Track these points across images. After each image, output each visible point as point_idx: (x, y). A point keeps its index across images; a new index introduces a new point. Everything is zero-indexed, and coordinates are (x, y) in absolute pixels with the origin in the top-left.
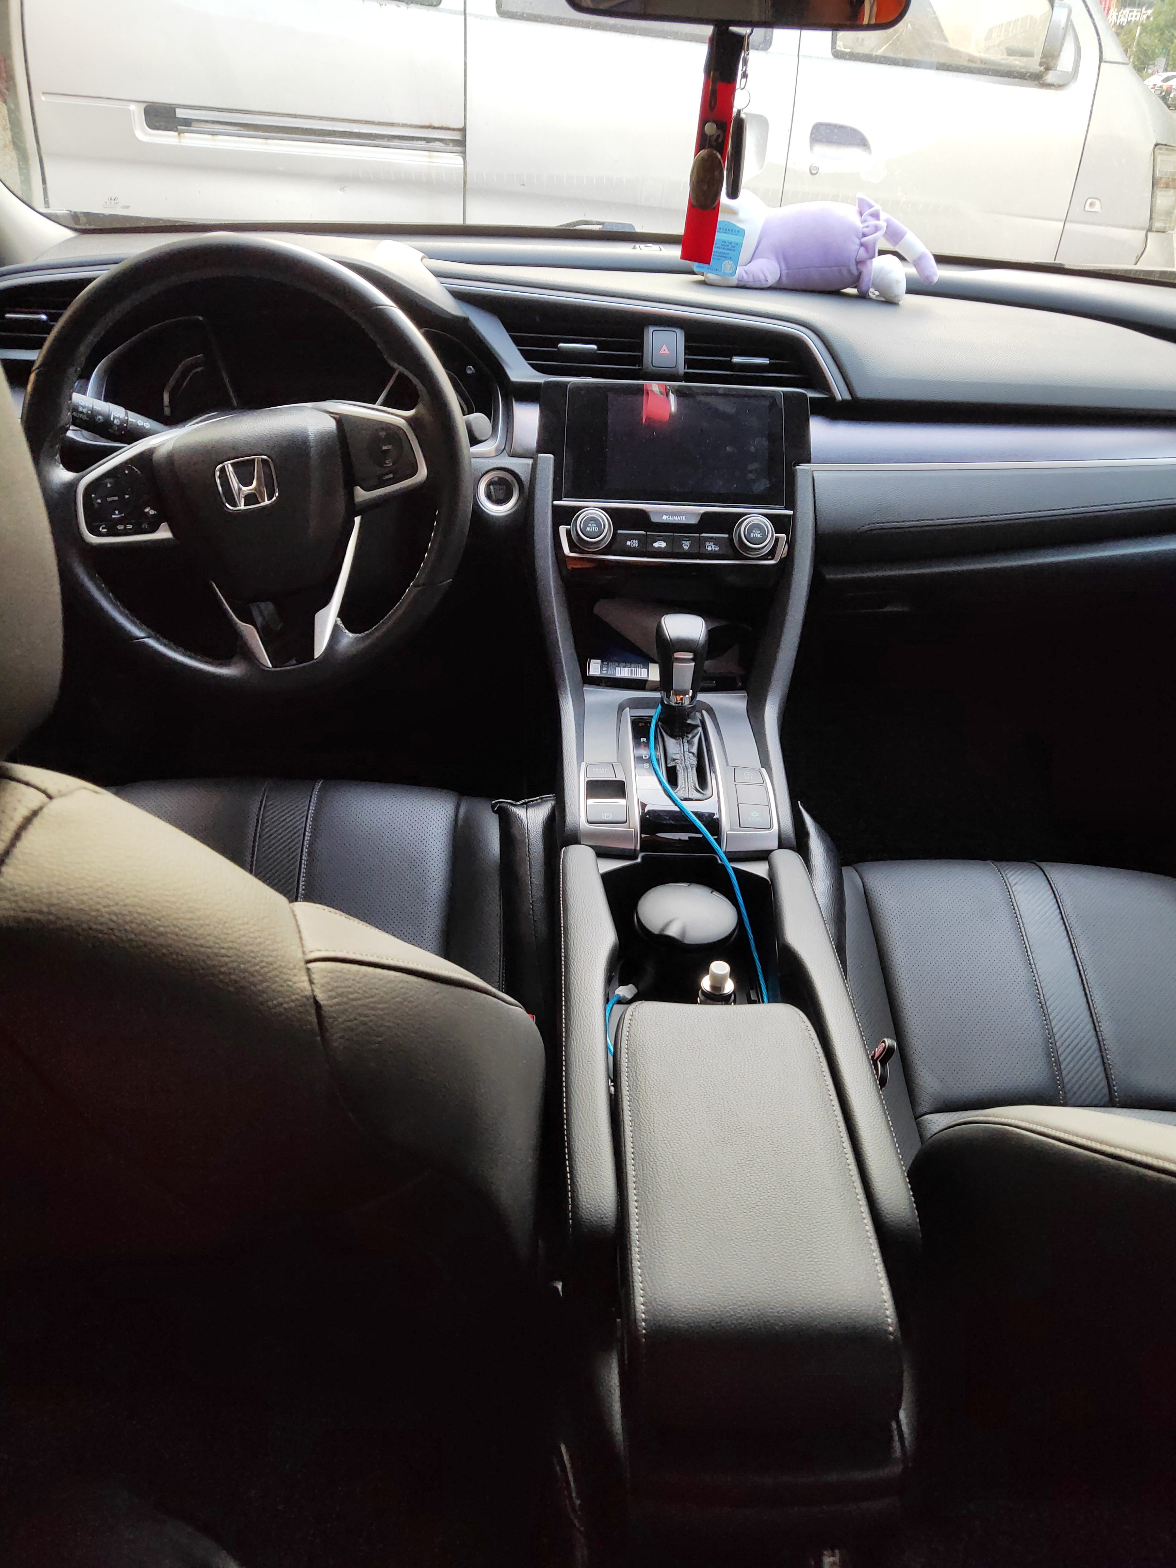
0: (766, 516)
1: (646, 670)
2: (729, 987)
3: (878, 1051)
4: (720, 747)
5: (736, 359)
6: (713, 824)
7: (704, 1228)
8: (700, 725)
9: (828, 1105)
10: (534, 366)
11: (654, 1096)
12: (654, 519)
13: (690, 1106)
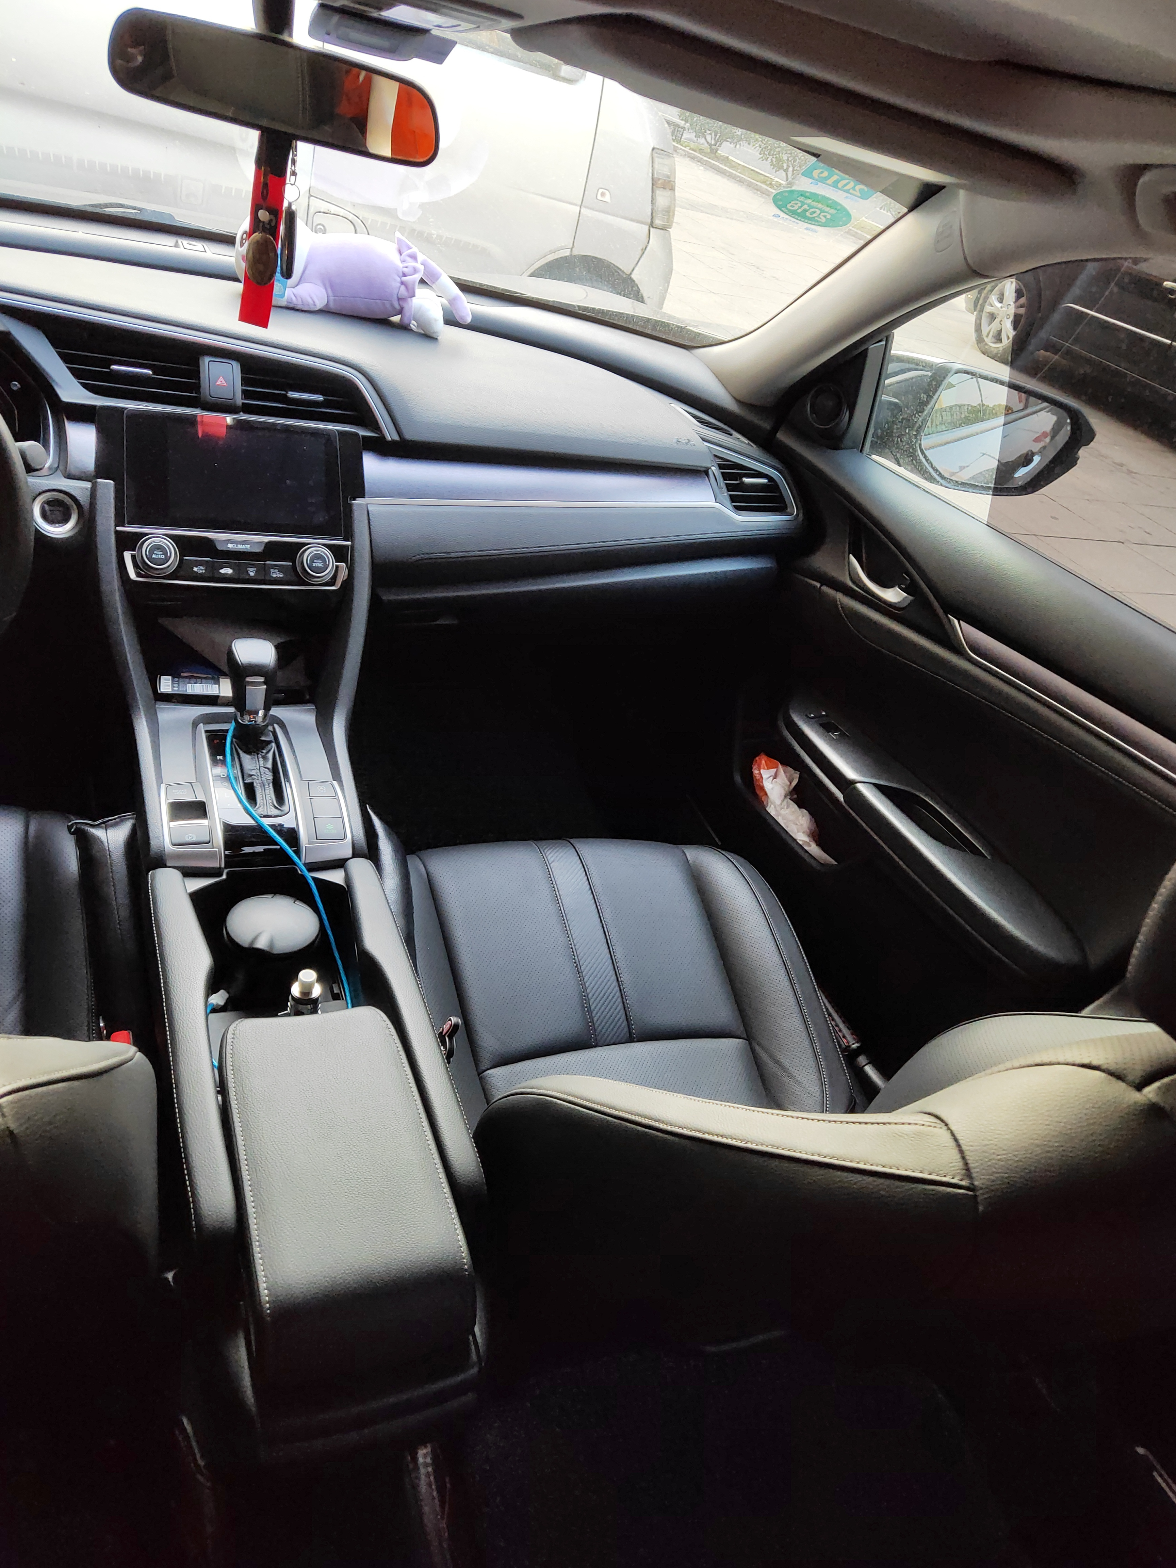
0: (328, 546)
1: (217, 686)
2: (317, 991)
3: (446, 1027)
4: (294, 761)
5: (292, 395)
6: (292, 836)
7: (313, 1215)
8: (274, 741)
9: (408, 1093)
10: (85, 386)
11: (261, 1106)
12: (220, 547)
13: (293, 1111)
